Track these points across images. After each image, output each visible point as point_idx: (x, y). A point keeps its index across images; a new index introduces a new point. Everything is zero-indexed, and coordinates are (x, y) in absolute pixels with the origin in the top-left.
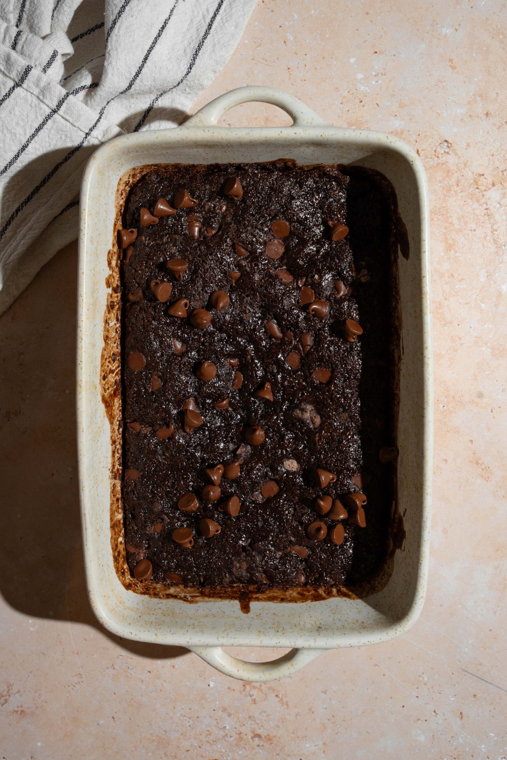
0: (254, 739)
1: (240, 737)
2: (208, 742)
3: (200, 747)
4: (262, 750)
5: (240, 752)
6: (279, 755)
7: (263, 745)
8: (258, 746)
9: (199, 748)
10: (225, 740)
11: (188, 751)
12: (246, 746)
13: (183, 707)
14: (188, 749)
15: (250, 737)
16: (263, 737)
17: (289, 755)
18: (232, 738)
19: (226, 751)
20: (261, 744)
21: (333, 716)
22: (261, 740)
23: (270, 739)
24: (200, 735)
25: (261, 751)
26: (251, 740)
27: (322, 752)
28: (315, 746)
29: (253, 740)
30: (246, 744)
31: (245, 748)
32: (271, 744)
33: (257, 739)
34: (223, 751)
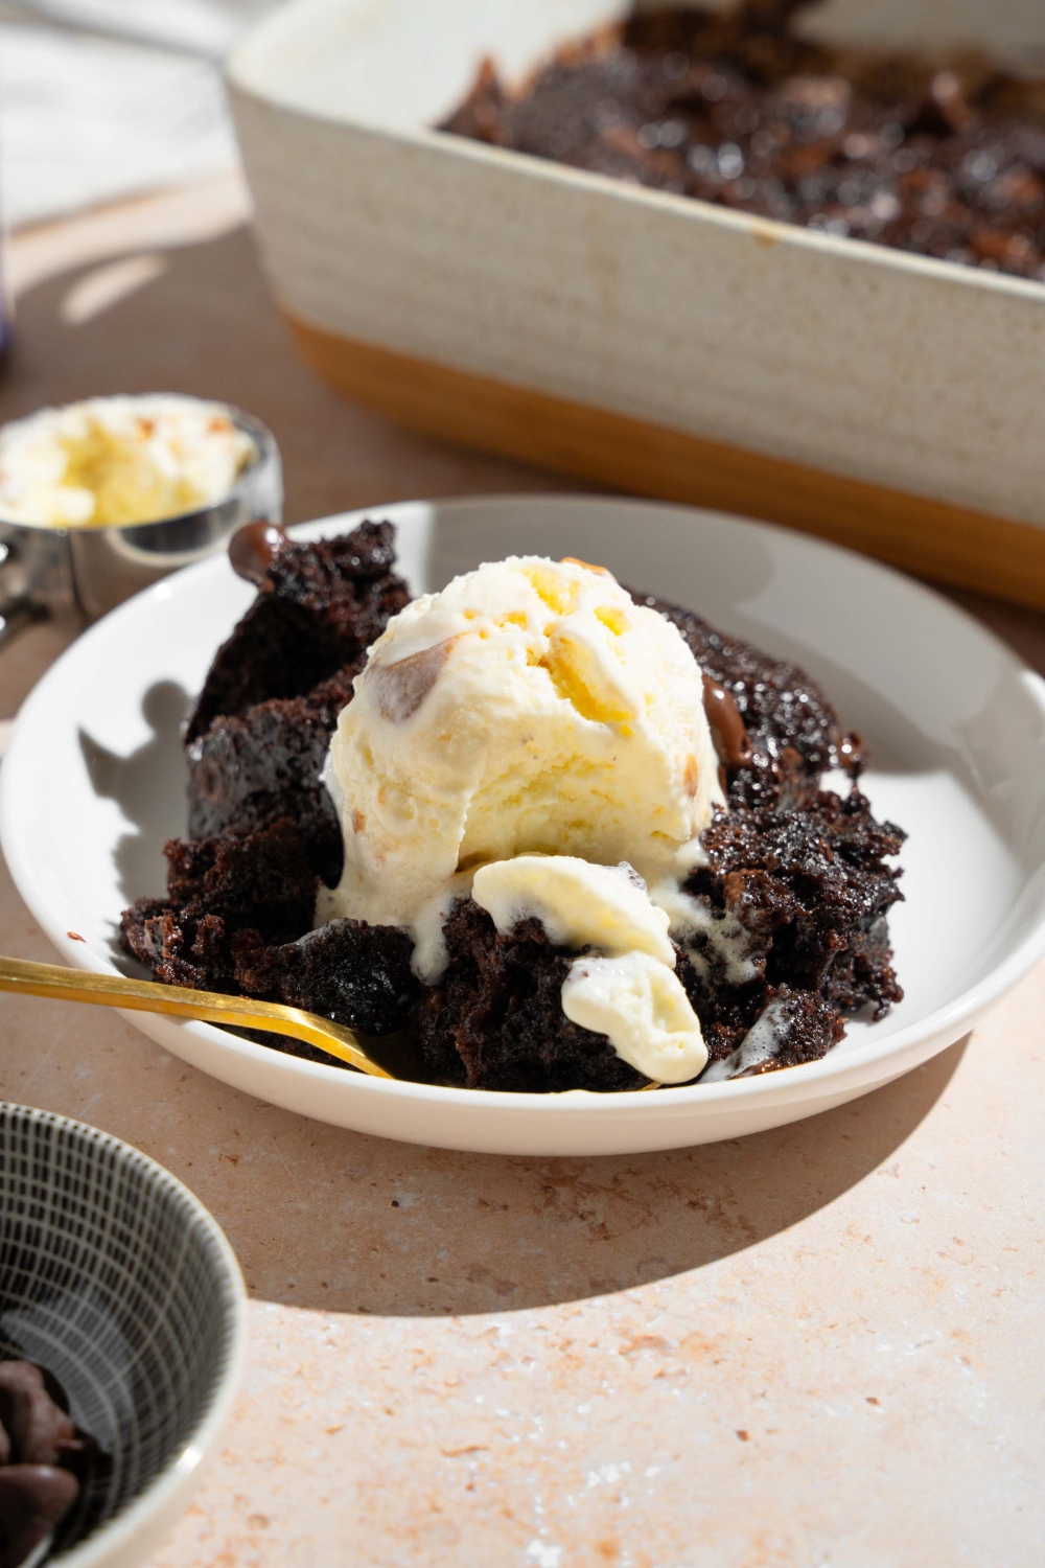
0: (634, 1354)
1: (569, 1357)
2: (427, 1391)
3: (389, 1412)
4: (682, 1387)
5: (583, 1410)
6: (763, 1395)
7: (683, 1373)
8: (661, 1375)
9: (384, 1418)
10: (505, 1376)
11: (332, 1432)
12: (605, 1384)
13: (292, 1280)
14: (336, 1424)
15: (614, 1351)
16: (675, 1344)
17: (810, 1393)
18: (533, 1365)
19: (516, 1414)
20: (671, 1370)
21: (959, 1242)
22: (667, 1355)
23: (707, 1348)
24: (384, 1368)
25: (676, 1392)
26: (622, 1360)
27: (959, 1361)
28: (918, 1346)
29: (632, 1361)
30: (603, 1378)
31: (599, 1391)
32: (717, 1362)
33: (647, 1355)
34: (503, 1412)
